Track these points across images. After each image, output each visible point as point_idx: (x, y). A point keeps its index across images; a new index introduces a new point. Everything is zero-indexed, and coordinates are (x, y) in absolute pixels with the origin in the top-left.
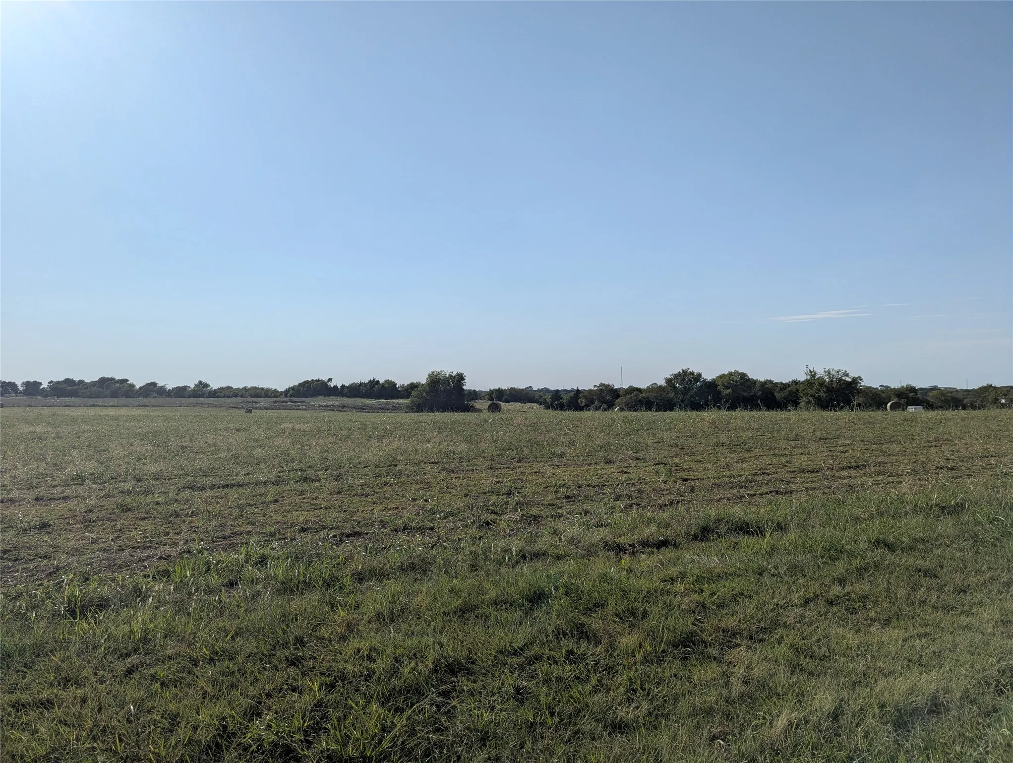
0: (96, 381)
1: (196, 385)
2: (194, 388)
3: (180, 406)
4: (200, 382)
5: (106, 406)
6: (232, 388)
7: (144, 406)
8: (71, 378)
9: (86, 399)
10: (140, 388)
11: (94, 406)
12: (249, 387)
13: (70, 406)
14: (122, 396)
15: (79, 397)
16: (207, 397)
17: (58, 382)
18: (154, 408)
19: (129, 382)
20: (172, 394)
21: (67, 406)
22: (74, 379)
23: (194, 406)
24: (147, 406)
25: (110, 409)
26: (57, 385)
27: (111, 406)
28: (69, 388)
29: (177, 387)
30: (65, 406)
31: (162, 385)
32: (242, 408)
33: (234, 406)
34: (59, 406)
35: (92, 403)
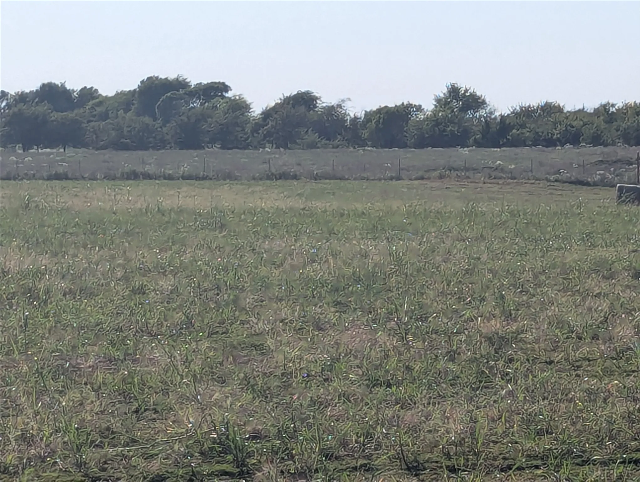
0: (133, 93)
1: (438, 101)
2: (435, 113)
3: (399, 178)
4: (454, 91)
5: (170, 178)
6: (559, 109)
7: (283, 176)
8: (58, 82)
9: (108, 154)
10: (267, 114)
11: (134, 176)
12: (620, 105)
13: (67, 178)
14: (213, 141)
15: (85, 145)
16: (478, 144)
17: (22, 98)
18: (314, 185)
19: (229, 94)
20: (365, 134)
21: (58, 177)
22: (68, 87)
23: (441, 177)
24: (295, 177)
25: (186, 188)
26: (21, 106)
27: (184, 178)
28: (56, 116)
29: (379, 111)
30: (50, 178)
31: (333, 102)
32: (604, 183)
33: (574, 175)
34: (34, 177)
35: (128, 168)
